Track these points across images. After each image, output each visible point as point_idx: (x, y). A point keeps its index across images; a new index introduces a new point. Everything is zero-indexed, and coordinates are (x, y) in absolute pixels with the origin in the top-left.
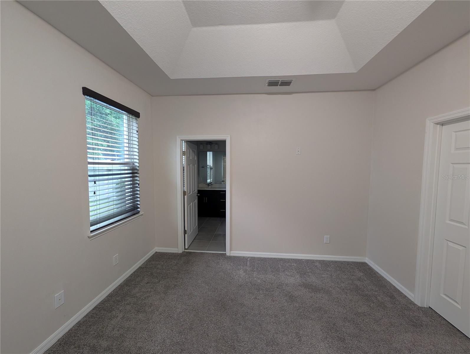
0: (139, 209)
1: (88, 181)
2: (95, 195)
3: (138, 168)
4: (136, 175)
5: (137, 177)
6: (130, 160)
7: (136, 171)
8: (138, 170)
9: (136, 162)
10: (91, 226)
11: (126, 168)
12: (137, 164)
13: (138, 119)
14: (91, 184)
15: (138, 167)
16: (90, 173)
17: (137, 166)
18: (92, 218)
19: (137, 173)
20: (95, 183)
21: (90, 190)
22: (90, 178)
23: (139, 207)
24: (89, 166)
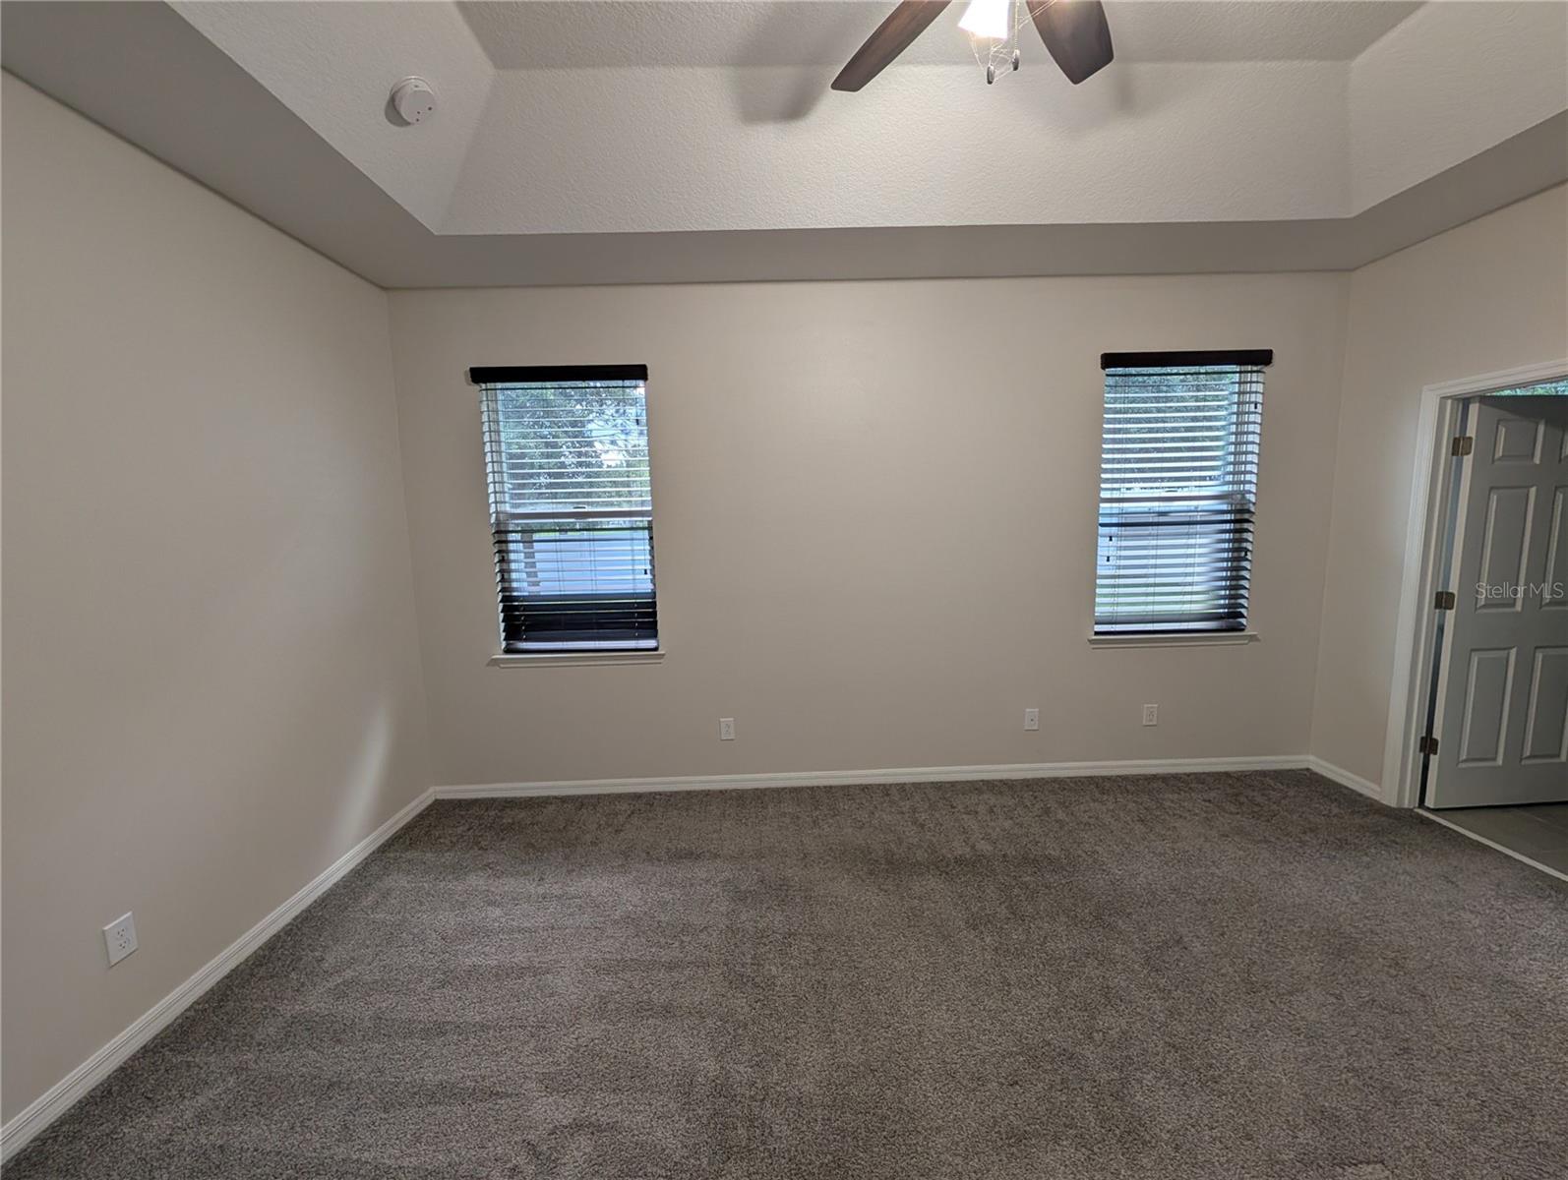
0: (1244, 621)
1: (1096, 535)
2: (1108, 563)
3: (1252, 509)
4: (1246, 526)
5: (1247, 531)
6: (1236, 487)
7: (1246, 516)
8: (1253, 513)
9: (1250, 492)
10: (1097, 624)
11: (1225, 507)
12: (1252, 498)
13: (1265, 369)
14: (1103, 542)
15: (1254, 504)
16: (1102, 520)
17: (1250, 502)
18: (1100, 611)
19: (1248, 521)
20: (1111, 540)
21: (1099, 553)
22: (1102, 530)
23: (1245, 614)
24: (1102, 505)
